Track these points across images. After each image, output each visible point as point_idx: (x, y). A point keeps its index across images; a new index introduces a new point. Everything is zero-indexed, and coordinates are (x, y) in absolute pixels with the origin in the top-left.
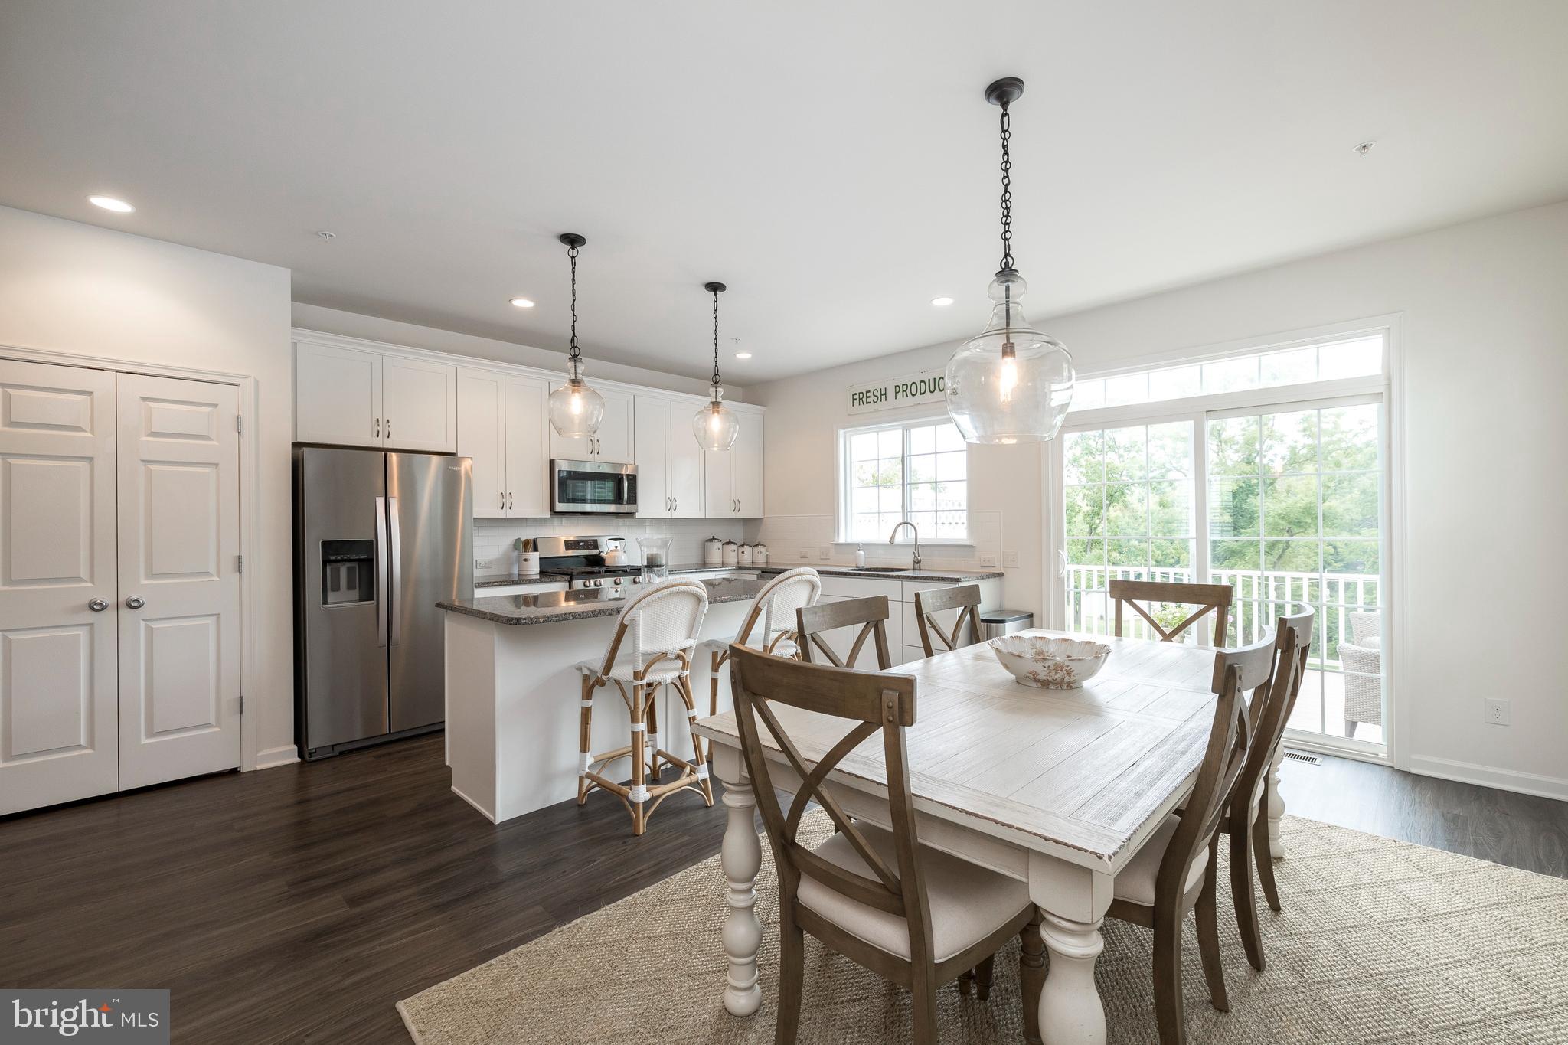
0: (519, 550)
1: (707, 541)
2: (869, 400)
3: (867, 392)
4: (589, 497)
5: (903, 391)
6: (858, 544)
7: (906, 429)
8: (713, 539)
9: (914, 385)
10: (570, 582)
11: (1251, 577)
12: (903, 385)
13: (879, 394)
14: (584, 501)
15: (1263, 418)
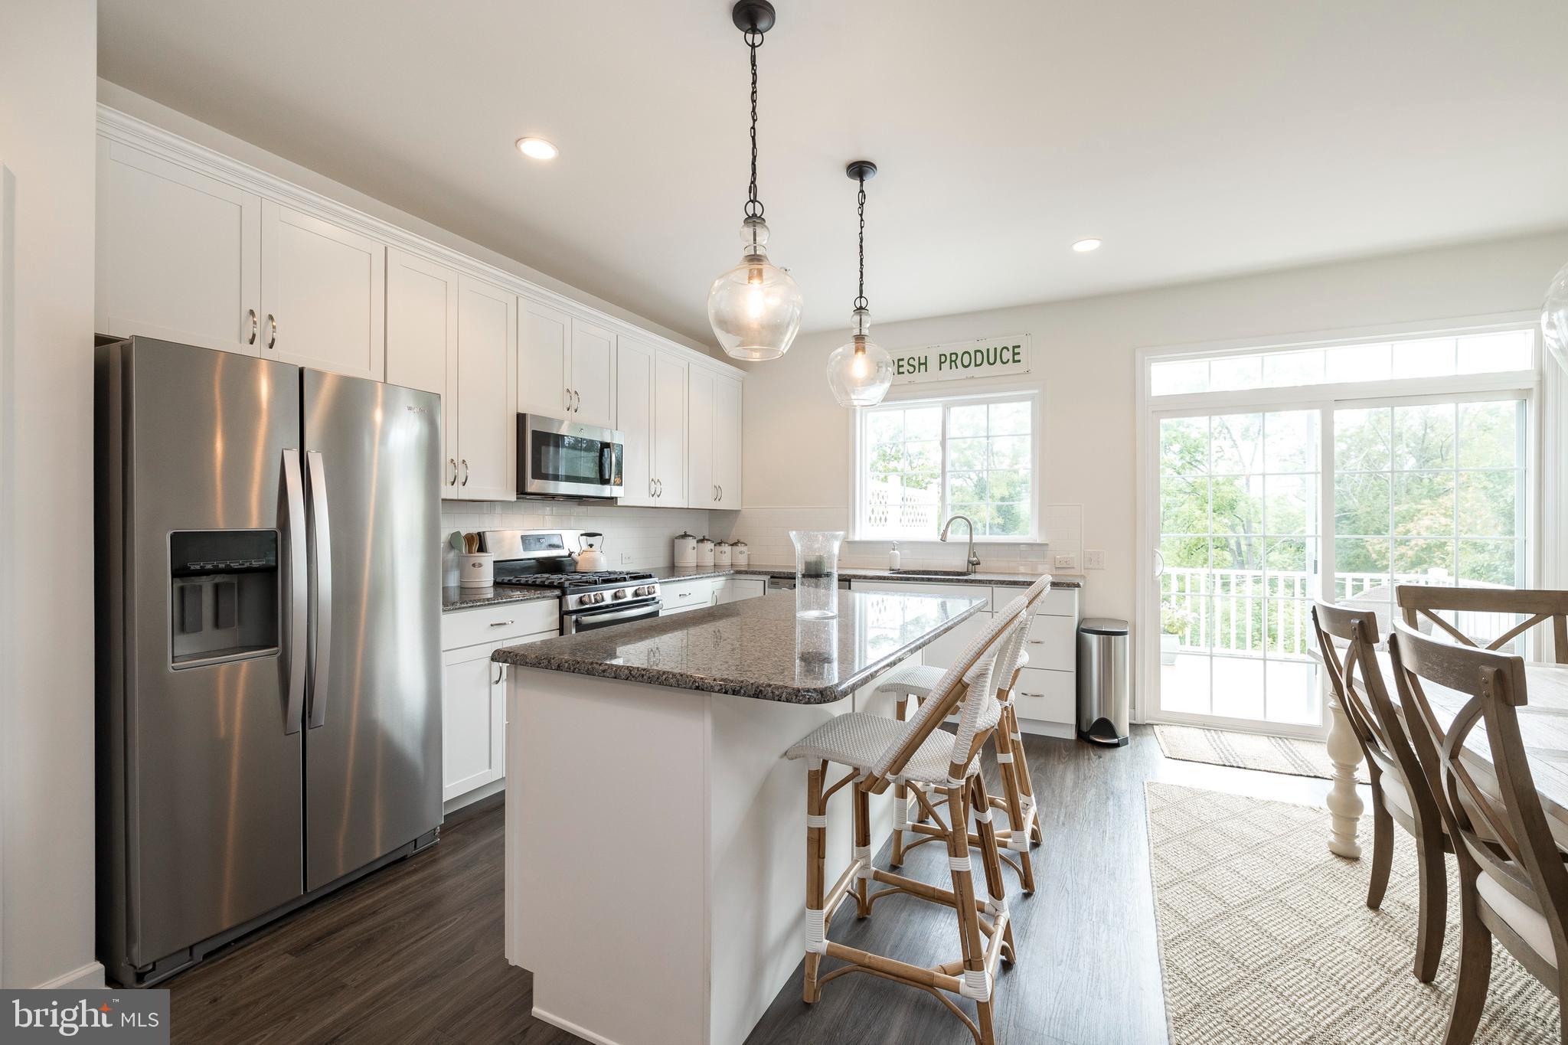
0: (461, 550)
1: (676, 538)
2: (901, 370)
3: (899, 360)
4: (562, 472)
5: (951, 361)
6: (891, 542)
7: (947, 408)
8: (685, 536)
9: (966, 355)
10: (561, 598)
11: (1361, 580)
12: (951, 354)
13: (916, 363)
14: (556, 478)
15: (1395, 411)
